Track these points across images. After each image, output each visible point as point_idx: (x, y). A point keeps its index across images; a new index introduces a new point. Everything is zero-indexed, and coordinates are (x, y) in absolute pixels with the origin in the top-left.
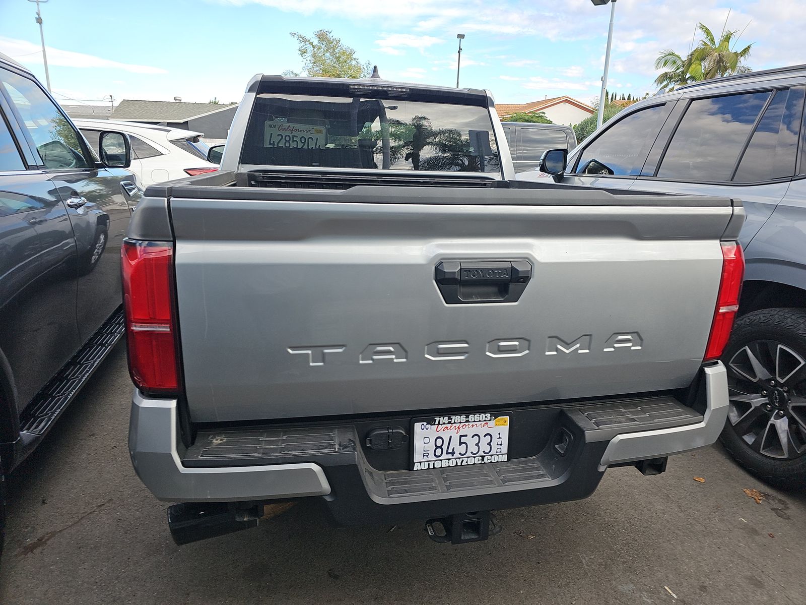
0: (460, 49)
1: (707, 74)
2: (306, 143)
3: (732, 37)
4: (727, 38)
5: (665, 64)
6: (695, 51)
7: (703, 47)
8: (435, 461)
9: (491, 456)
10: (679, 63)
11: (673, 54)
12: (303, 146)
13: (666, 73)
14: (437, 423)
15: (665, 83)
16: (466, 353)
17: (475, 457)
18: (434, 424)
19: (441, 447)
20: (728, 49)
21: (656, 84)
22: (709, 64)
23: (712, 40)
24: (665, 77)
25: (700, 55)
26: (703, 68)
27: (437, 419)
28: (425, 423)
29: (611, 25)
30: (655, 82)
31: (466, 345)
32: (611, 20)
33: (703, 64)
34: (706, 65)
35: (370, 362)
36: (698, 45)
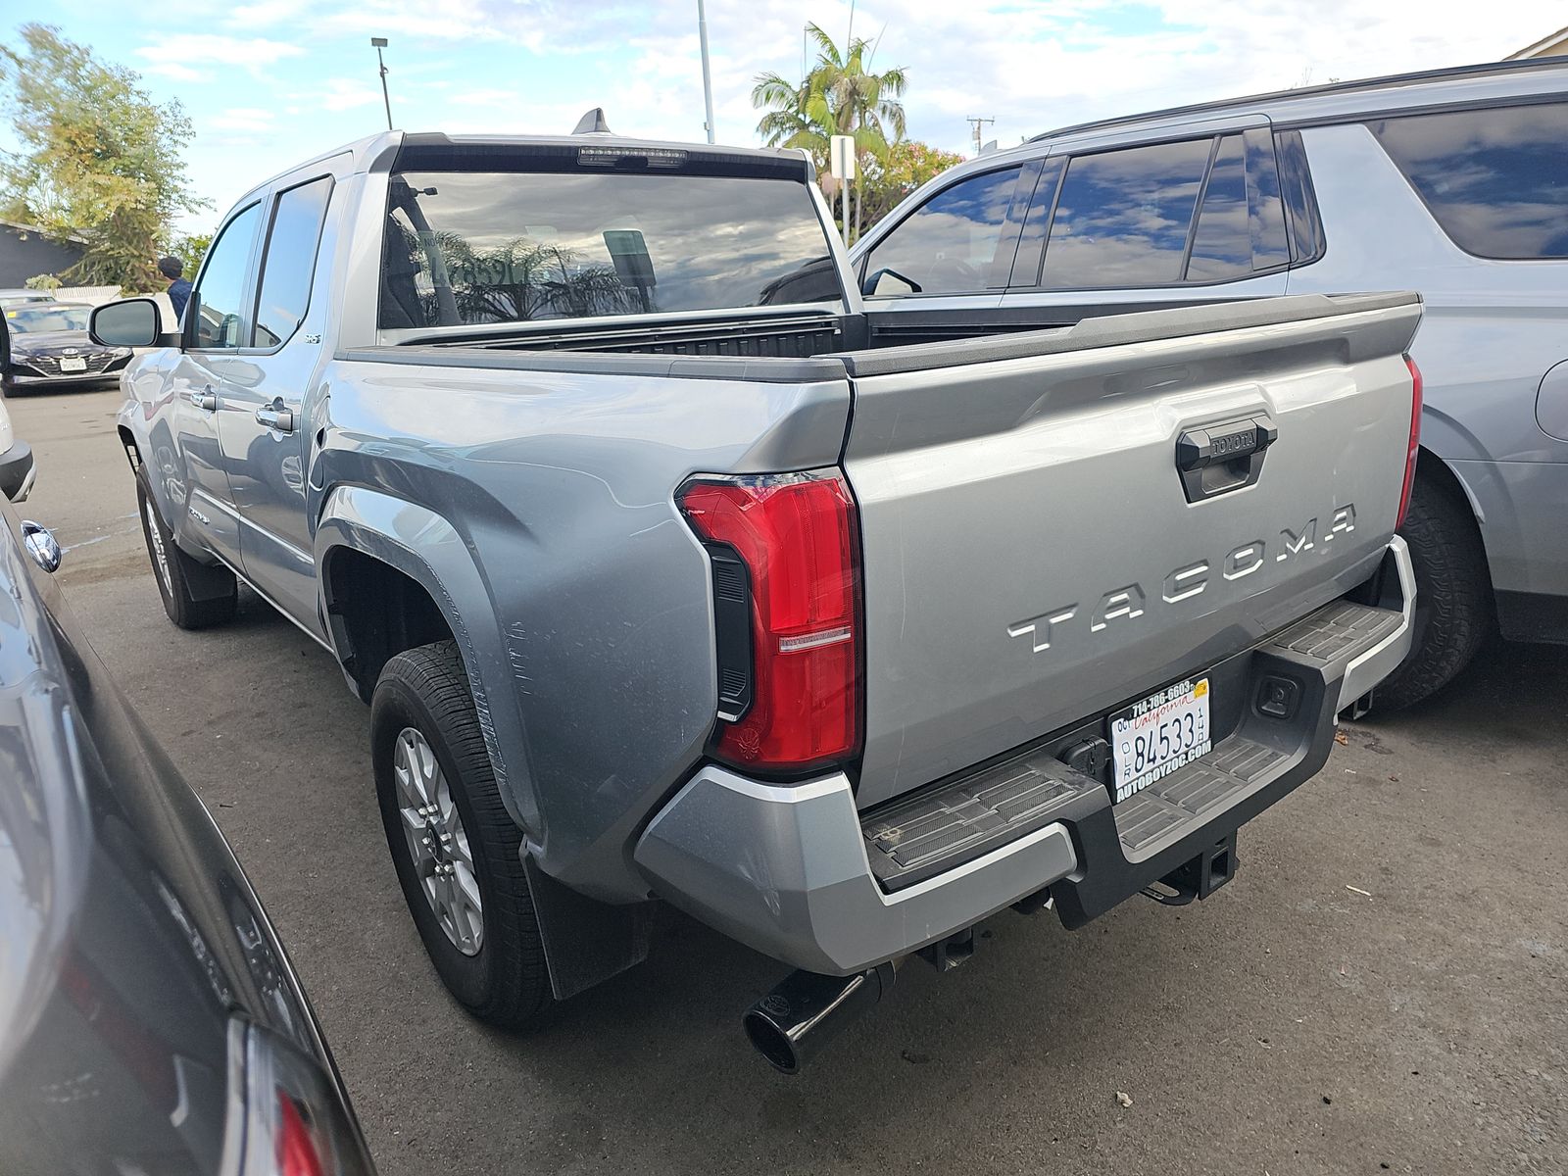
0: (383, 68)
1: (839, 114)
2: (507, 274)
3: (865, 49)
4: (857, 52)
5: (768, 98)
6: (812, 73)
7: (824, 67)
8: (1138, 779)
9: (1194, 748)
10: (790, 96)
11: (777, 80)
12: (501, 281)
13: (773, 114)
14: (1135, 715)
15: (774, 132)
16: (1203, 581)
17: (1178, 757)
18: (1133, 718)
19: (1142, 755)
20: (862, 72)
21: (760, 134)
22: (838, 97)
23: (835, 55)
24: (773, 120)
25: (820, 82)
26: (830, 104)
27: (1135, 708)
28: (1122, 720)
29: (702, 25)
30: (758, 130)
31: (1205, 568)
32: (701, 17)
33: (828, 99)
34: (833, 100)
35: (1103, 626)
36: (813, 63)
